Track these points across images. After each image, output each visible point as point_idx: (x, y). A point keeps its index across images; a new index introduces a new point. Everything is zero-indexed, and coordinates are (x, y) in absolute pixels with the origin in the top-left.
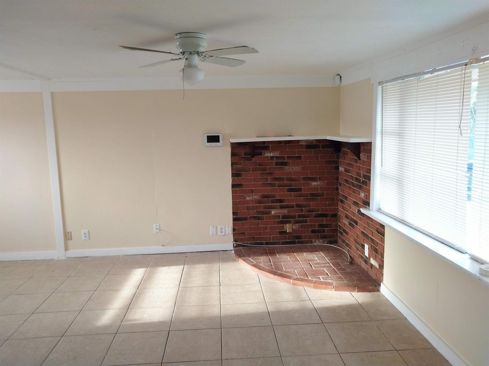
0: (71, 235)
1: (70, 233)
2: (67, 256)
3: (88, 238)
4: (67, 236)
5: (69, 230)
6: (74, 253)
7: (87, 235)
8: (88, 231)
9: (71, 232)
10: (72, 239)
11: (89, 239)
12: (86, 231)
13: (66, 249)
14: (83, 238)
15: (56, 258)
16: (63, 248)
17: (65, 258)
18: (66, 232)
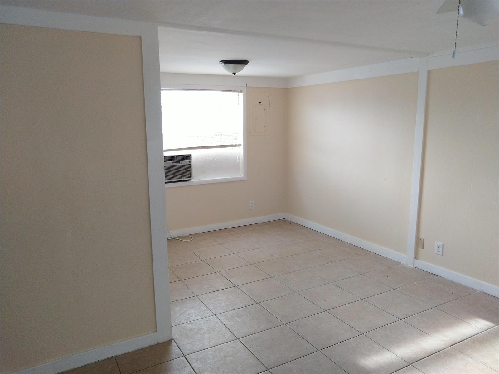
0: (424, 243)
1: (422, 240)
2: (416, 266)
3: (440, 253)
4: (419, 243)
5: (422, 236)
6: (423, 264)
7: (441, 249)
8: (443, 244)
9: (424, 240)
10: (424, 247)
11: (443, 255)
12: (441, 244)
13: (416, 258)
14: (436, 251)
15: (404, 263)
16: (412, 255)
17: (413, 267)
18: (418, 237)
